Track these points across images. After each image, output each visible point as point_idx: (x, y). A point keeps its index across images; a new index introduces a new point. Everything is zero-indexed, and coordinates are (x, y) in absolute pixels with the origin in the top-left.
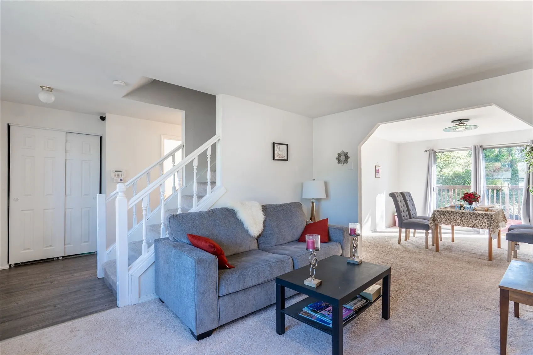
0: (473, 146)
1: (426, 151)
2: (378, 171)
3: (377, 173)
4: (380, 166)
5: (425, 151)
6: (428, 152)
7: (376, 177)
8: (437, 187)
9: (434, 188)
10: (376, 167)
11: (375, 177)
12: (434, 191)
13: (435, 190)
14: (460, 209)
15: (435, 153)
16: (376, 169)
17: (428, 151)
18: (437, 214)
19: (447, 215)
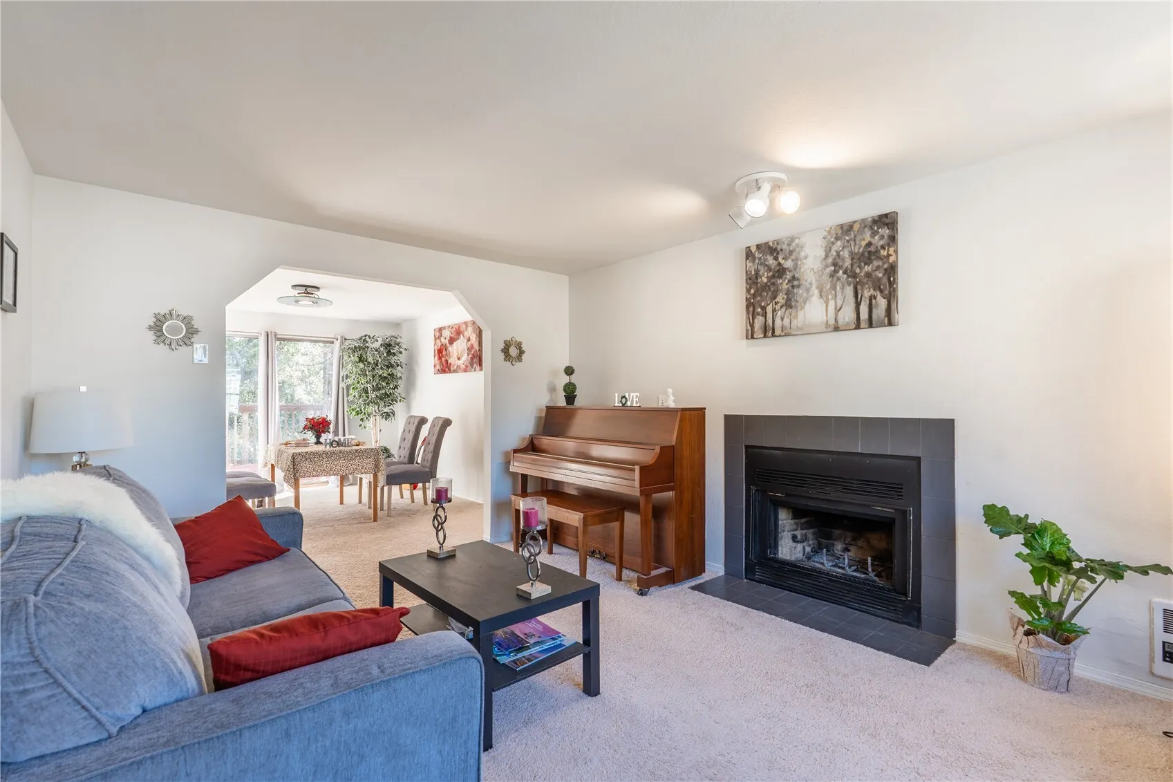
0: (263, 332)
18: (298, 460)
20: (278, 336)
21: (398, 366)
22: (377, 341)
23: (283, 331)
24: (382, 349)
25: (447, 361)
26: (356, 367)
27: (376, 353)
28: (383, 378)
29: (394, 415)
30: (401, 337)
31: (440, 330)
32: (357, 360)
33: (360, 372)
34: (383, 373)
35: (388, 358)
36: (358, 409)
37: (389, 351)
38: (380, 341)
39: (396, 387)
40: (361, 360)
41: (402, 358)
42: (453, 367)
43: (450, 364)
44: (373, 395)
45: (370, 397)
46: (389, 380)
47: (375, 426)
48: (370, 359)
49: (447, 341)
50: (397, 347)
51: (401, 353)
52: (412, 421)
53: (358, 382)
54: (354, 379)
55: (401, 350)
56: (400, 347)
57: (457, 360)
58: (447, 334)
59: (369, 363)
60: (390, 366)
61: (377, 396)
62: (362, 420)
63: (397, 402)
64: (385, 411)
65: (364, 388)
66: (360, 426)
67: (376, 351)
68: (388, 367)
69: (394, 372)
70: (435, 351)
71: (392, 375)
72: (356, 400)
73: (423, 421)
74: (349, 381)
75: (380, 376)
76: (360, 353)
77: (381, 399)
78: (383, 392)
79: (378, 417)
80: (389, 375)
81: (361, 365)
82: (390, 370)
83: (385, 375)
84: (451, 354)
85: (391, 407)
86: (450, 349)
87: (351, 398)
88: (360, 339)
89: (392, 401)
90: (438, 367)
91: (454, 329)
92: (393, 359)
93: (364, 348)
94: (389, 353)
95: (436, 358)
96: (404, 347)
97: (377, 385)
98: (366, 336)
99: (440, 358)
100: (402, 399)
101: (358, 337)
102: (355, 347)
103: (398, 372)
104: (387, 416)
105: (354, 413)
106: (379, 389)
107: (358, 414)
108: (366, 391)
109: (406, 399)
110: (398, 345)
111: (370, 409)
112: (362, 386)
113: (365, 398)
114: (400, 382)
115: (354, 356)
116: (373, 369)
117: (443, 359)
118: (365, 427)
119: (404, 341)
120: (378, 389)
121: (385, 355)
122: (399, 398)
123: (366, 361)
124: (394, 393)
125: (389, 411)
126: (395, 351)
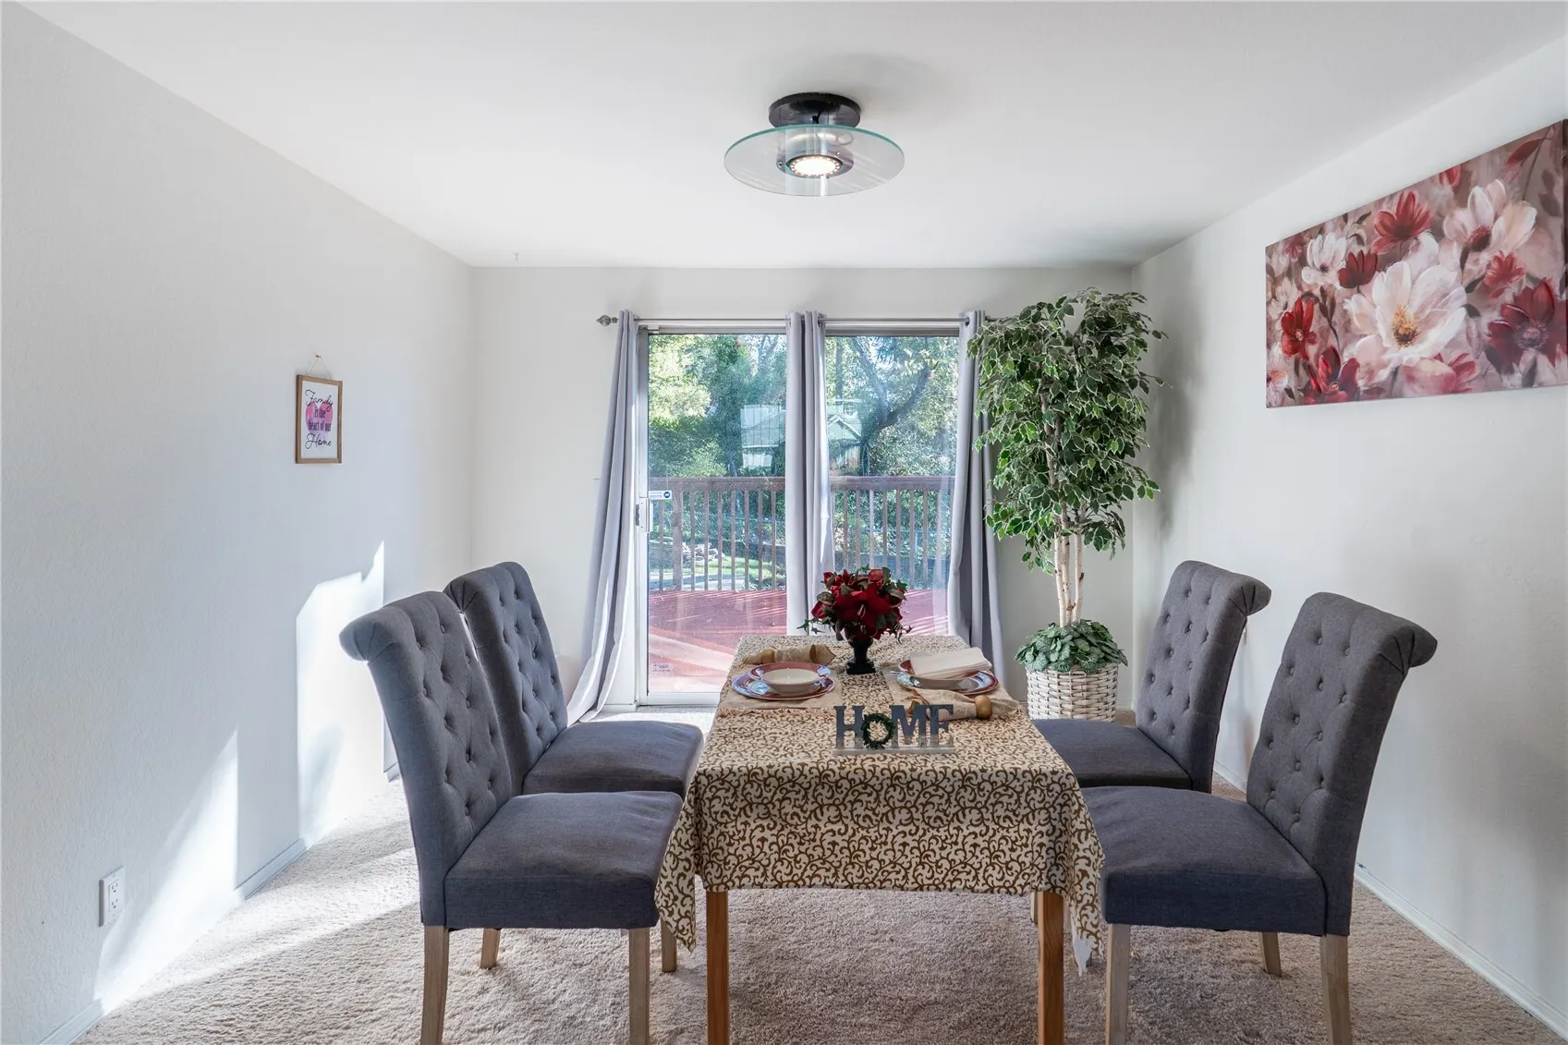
0: (792, 316)
1: (606, 320)
2: (322, 413)
3: (311, 426)
4: (340, 384)
5: (600, 320)
6: (615, 327)
7: (304, 454)
8: (651, 505)
9: (637, 508)
10: (306, 385)
11: (298, 459)
12: (637, 522)
13: (642, 519)
14: (866, 736)
15: (645, 333)
16: (305, 400)
17: (615, 320)
18: (718, 806)
19: (788, 808)
20: (828, 325)
21: (1133, 384)
22: (1070, 311)
23: (841, 311)
24: (1085, 338)
25: (1332, 356)
26: (1013, 394)
27: (1067, 349)
28: (1088, 424)
29: (1121, 532)
30: (1141, 299)
31: (1297, 244)
32: (1015, 373)
33: (1022, 408)
34: (1090, 409)
35: (1105, 361)
36: (1017, 516)
37: (1107, 343)
38: (1080, 310)
39: (1128, 450)
40: (1025, 371)
41: (1144, 363)
42: (1371, 373)
43: (1353, 364)
44: (1060, 476)
45: (1052, 482)
46: (1106, 430)
47: (1067, 564)
48: (1050, 369)
49: (1332, 279)
50: (1130, 330)
51: (1142, 344)
52: (1198, 585)
53: (1018, 438)
54: (1006, 429)
55: (1143, 336)
56: (1139, 330)
57: (1389, 341)
58: (1334, 249)
59: (1049, 380)
60: (1110, 385)
61: (1070, 477)
62: (1031, 542)
63: (1130, 496)
64: (1096, 519)
65: (1032, 456)
66: (1027, 557)
67: (1068, 343)
68: (1103, 390)
69: (1124, 404)
70: (1270, 323)
71: (1115, 414)
72: (1011, 490)
73: (1250, 597)
74: (996, 434)
75: (1080, 417)
76: (1020, 351)
77: (1083, 487)
78: (1090, 465)
79: (1074, 539)
80: (1107, 412)
81: (1024, 386)
82: (1110, 398)
83: (1095, 414)
84: (1356, 322)
85: (1113, 508)
86: (1353, 304)
87: (1000, 482)
88: (1025, 315)
89: (1118, 491)
90: (1286, 381)
91: (1375, 220)
92: (1119, 365)
93: (1032, 339)
94: (1106, 347)
95: (1278, 350)
96: (1151, 326)
97: (1071, 445)
98: (1040, 306)
99: (1295, 348)
100: (1147, 487)
101: (1018, 312)
102: (1008, 335)
103: (1136, 403)
104: (1101, 535)
105: (1006, 526)
106: (1078, 458)
107: (1016, 531)
108: (1039, 461)
109: (1160, 488)
110: (1133, 324)
111: (1052, 516)
112: (1029, 450)
113: (1037, 483)
114: (1139, 432)
115: (1003, 361)
116: (1060, 396)
117: (1312, 350)
118: (1039, 562)
119: (1151, 311)
120: (1071, 456)
121: (1095, 353)
122: (1138, 484)
123: (1040, 374)
124: (1120, 469)
125: (1106, 520)
126: (1124, 340)
